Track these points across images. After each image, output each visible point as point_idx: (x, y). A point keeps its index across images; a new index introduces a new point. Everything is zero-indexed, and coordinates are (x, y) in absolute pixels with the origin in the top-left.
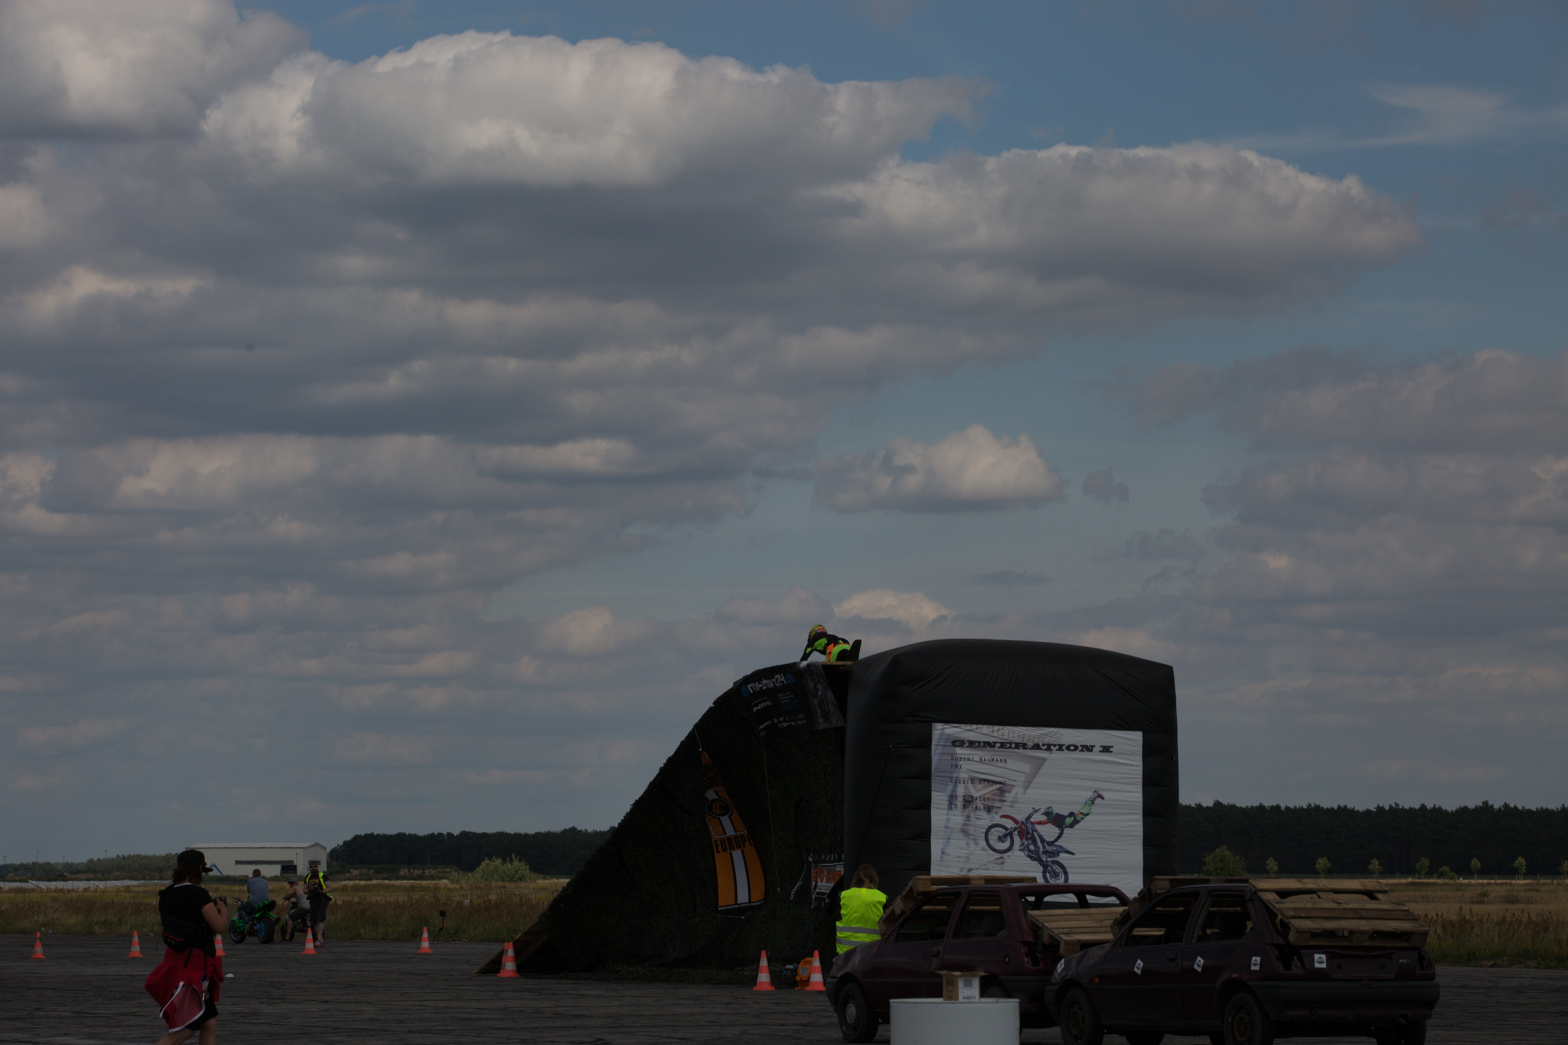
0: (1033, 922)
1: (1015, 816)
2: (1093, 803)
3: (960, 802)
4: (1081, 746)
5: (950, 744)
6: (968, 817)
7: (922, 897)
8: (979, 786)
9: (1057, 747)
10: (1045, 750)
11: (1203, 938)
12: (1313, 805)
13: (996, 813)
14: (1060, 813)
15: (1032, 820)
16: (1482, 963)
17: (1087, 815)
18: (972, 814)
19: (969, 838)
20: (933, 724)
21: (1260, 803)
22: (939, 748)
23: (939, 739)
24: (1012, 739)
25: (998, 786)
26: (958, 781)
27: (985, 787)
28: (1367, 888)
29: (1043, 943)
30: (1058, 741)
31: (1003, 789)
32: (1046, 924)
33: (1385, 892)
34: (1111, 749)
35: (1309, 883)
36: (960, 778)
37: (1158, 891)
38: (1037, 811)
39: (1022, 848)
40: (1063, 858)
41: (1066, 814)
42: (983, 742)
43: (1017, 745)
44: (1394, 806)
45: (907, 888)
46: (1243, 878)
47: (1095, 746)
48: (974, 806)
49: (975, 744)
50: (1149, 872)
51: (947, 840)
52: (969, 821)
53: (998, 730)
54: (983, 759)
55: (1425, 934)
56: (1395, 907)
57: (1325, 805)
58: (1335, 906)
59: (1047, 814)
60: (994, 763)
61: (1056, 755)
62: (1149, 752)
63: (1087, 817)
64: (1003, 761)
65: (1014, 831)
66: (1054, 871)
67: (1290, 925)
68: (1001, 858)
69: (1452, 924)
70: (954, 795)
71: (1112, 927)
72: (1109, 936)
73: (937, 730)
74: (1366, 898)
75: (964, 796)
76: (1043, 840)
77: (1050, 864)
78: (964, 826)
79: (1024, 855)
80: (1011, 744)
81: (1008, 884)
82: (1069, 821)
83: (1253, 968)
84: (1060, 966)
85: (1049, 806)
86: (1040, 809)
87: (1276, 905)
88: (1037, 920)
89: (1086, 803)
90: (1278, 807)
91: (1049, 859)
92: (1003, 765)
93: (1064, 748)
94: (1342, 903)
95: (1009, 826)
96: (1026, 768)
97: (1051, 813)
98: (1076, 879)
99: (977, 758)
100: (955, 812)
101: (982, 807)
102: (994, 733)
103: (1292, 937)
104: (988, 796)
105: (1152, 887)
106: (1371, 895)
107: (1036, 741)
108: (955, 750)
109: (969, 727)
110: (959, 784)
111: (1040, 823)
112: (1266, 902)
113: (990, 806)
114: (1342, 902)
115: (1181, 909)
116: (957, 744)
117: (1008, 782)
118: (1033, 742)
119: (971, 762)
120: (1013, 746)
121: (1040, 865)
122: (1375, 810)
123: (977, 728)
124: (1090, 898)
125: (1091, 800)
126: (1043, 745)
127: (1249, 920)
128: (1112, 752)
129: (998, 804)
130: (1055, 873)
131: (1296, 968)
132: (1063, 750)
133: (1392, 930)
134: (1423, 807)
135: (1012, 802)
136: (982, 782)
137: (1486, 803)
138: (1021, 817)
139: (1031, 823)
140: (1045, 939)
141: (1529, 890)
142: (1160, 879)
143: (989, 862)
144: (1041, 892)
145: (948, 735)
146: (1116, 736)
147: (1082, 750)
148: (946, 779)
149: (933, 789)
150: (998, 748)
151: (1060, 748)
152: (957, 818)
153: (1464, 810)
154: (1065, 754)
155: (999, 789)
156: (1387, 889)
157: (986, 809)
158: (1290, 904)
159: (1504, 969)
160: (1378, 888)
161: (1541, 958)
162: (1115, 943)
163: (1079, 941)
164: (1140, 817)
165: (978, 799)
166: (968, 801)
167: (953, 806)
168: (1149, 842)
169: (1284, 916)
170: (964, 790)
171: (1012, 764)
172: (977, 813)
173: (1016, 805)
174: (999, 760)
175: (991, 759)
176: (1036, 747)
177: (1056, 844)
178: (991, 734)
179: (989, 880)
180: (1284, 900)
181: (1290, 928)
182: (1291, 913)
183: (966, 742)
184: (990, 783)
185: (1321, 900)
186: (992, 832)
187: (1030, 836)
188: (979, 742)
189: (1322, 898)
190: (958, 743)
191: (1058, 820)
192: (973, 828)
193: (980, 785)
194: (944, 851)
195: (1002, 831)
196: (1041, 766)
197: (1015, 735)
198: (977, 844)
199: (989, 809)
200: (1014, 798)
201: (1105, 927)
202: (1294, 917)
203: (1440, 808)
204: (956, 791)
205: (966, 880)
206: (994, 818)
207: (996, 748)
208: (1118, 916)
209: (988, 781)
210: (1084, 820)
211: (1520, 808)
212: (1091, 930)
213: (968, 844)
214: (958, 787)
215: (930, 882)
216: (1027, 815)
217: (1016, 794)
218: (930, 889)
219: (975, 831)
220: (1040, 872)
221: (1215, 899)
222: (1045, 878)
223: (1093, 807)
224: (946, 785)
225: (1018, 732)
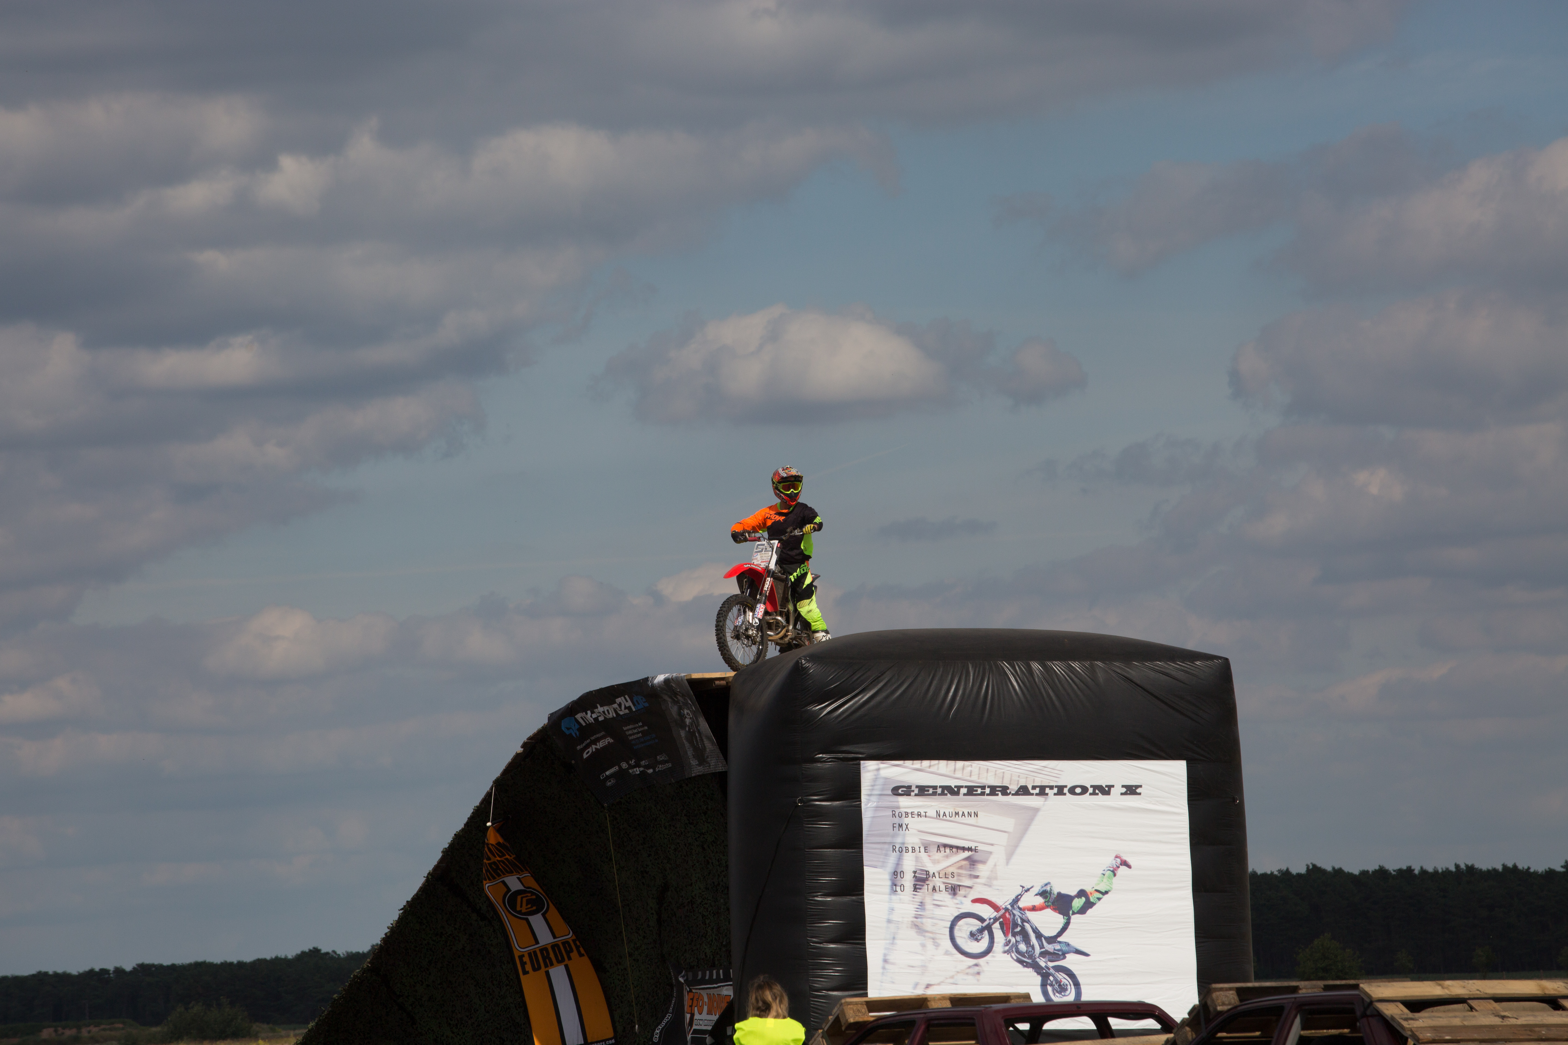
1: (994, 899)
2: (1115, 875)
3: (908, 881)
4: (1091, 786)
5: (890, 792)
6: (922, 904)
7: (854, 1032)
8: (937, 856)
9: (1055, 790)
10: (1037, 794)
13: (965, 896)
14: (1063, 892)
17: (1106, 893)
18: (928, 901)
19: (924, 936)
20: (862, 762)
22: (874, 798)
23: (873, 786)
24: (984, 781)
25: (967, 854)
26: (905, 849)
27: (947, 857)
28: (1547, 992)
30: (1056, 781)
31: (974, 857)
34: (1138, 791)
35: (1455, 988)
36: (908, 844)
37: (1219, 1008)
40: (1071, 961)
41: (1073, 893)
42: (940, 787)
43: (994, 791)
45: (831, 1018)
46: (1351, 982)
47: (1113, 786)
48: (931, 887)
49: (928, 791)
50: (1206, 978)
51: (891, 942)
52: (924, 909)
53: (964, 768)
54: (942, 814)
58: (1497, 1021)
59: (1043, 894)
60: (958, 819)
61: (1053, 801)
62: (1197, 791)
63: (1106, 897)
64: (973, 814)
65: (994, 923)
66: (1059, 982)
68: (976, 965)
70: (899, 871)
73: (869, 771)
74: (1546, 1008)
75: (915, 872)
77: (1052, 971)
78: (916, 918)
79: (1012, 960)
80: (983, 788)
81: (987, 1006)
82: (1078, 903)
85: (1046, 882)
86: (1032, 887)
87: (1405, 1023)
89: (1103, 874)
91: (1051, 964)
92: (972, 820)
93: (1066, 790)
94: (1508, 1017)
95: (985, 916)
96: (1009, 823)
97: (1051, 892)
98: (1091, 993)
99: (932, 813)
100: (901, 897)
101: (943, 887)
102: (957, 772)
104: (951, 870)
105: (1210, 1002)
106: (1553, 1002)
107: (1023, 782)
108: (898, 802)
109: (917, 764)
110: (906, 854)
111: (1034, 909)
112: (1389, 1019)
113: (954, 885)
114: (1509, 1015)
115: (1257, 1033)
116: (900, 791)
117: (981, 847)
118: (1018, 784)
119: (923, 819)
120: (988, 791)
121: (1036, 974)
124: (1116, 1023)
125: (1112, 869)
126: (1034, 788)
128: (1139, 793)
129: (967, 882)
130: (1060, 985)
132: (1065, 794)
135: (989, 878)
136: (942, 849)
138: (1003, 901)
142: (1223, 989)
143: (958, 972)
144: (1039, 1015)
145: (886, 778)
146: (1147, 769)
147: (1094, 794)
148: (886, 846)
149: (865, 863)
150: (965, 795)
151: (1060, 791)
152: (905, 906)
154: (1068, 800)
155: (968, 859)
157: (950, 891)
158: (1426, 1020)
164: (1188, 894)
165: (937, 875)
166: (921, 880)
167: (898, 889)
168: (1204, 930)
169: (1418, 1039)
170: (914, 863)
171: (984, 819)
172: (935, 898)
173: (995, 882)
174: (966, 814)
175: (954, 814)
176: (1023, 791)
177: (1059, 939)
178: (952, 774)
179: (958, 1001)
180: (1417, 1015)
182: (1429, 1035)
183: (913, 788)
184: (954, 850)
185: (1475, 1013)
186: (959, 926)
187: (1019, 929)
188: (935, 788)
189: (1476, 1010)
190: (902, 790)
191: (1061, 903)
192: (930, 920)
193: (939, 853)
194: (888, 957)
195: (975, 925)
196: (1031, 820)
197: (990, 774)
198: (937, 945)
199: (954, 890)
200: (992, 871)
204: (902, 865)
205: (922, 1002)
206: (962, 903)
207: (961, 796)
209: (951, 847)
210: (1102, 901)
213: (923, 946)
214: (905, 858)
215: (865, 1007)
216: (1014, 897)
217: (995, 865)
218: (866, 1019)
219: (934, 925)
220: (1038, 985)
221: (1310, 1016)
222: (1045, 993)
223: (1115, 880)
224: (886, 855)
225: (994, 769)
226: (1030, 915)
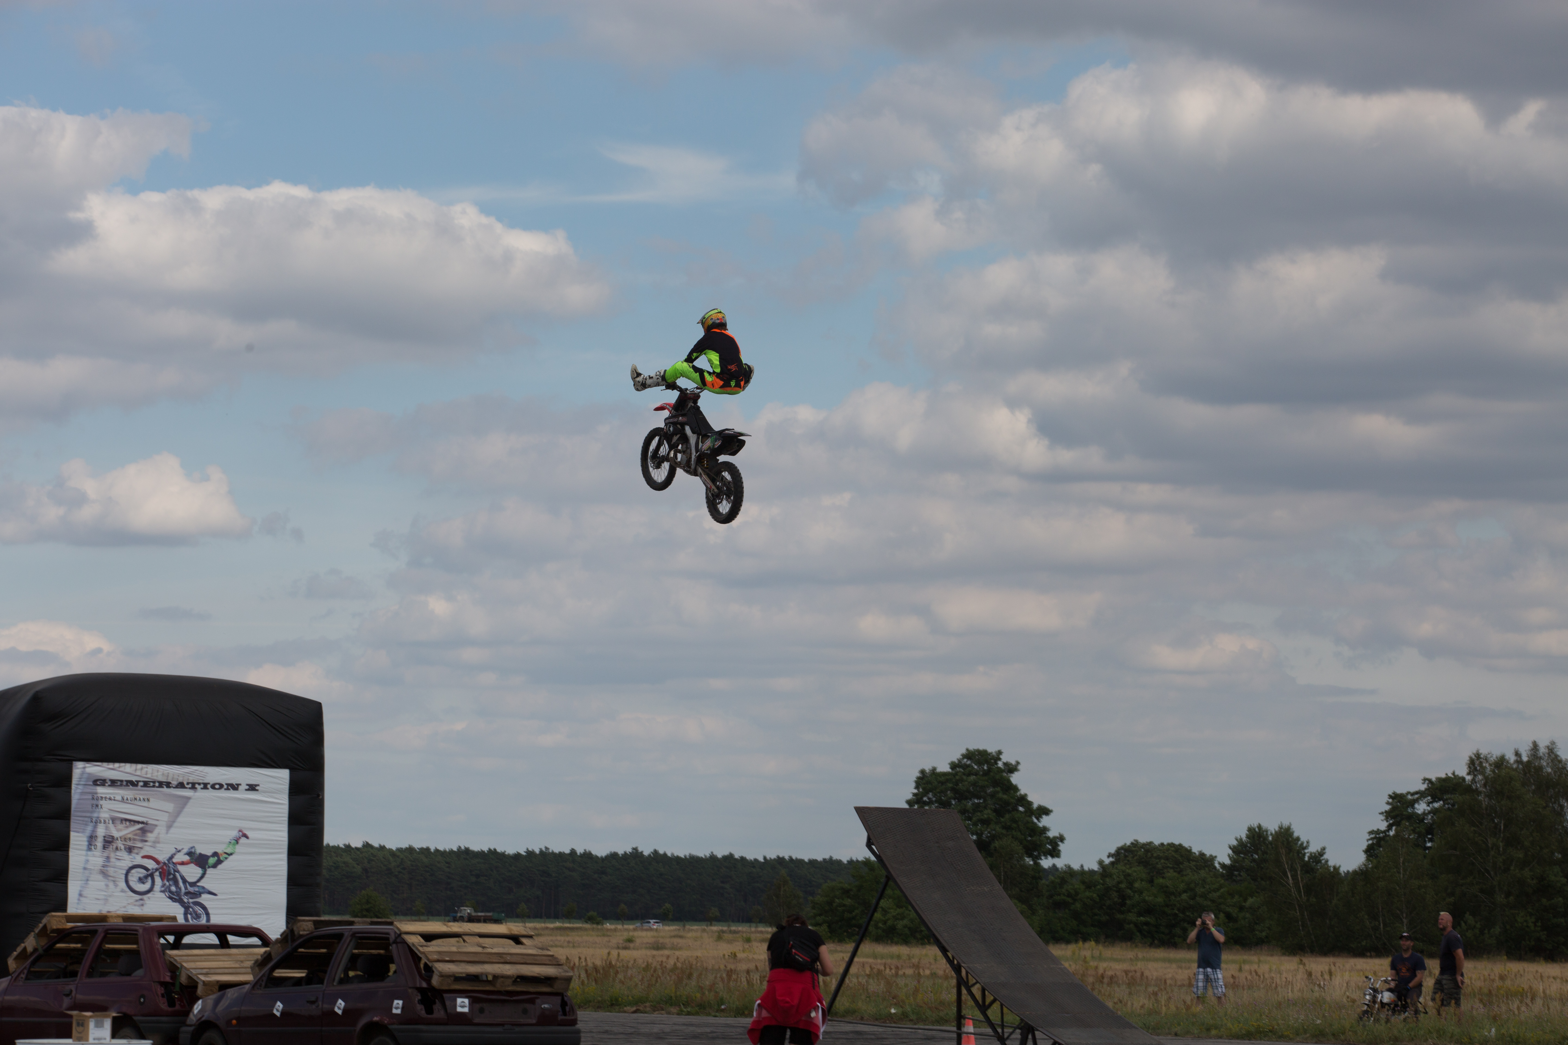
0: (171, 963)
1: (156, 856)
2: (237, 843)
3: (99, 843)
4: (226, 784)
5: (91, 783)
6: (108, 858)
7: (56, 935)
8: (120, 826)
9: (202, 786)
10: (190, 788)
11: (345, 980)
12: (463, 848)
13: (137, 854)
14: (203, 853)
15: (174, 860)
16: (625, 1008)
17: (231, 854)
18: (112, 855)
19: (108, 879)
20: (74, 762)
21: (409, 845)
22: (80, 787)
23: (80, 778)
24: (155, 778)
25: (141, 826)
26: (99, 821)
27: (127, 827)
28: (513, 932)
29: (180, 983)
30: (203, 780)
31: (145, 828)
32: (185, 964)
33: (530, 937)
34: (257, 788)
35: (455, 927)
36: (101, 818)
37: (301, 933)
38: (179, 851)
39: (163, 889)
40: (205, 899)
41: (209, 854)
42: (126, 781)
43: (161, 784)
44: (544, 849)
45: (41, 925)
46: (388, 920)
47: (240, 784)
48: (114, 847)
49: (117, 783)
50: (293, 911)
51: (85, 882)
52: (109, 862)
53: (142, 769)
54: (125, 798)
55: (569, 980)
56: (540, 952)
57: (475, 847)
58: (479, 950)
59: (190, 854)
60: (136, 802)
61: (200, 793)
62: (295, 789)
63: (231, 858)
64: (146, 800)
65: (155, 872)
66: (196, 912)
67: (434, 969)
68: (141, 900)
69: (596, 969)
70: (94, 835)
71: (252, 968)
72: (249, 978)
73: (78, 768)
74: (511, 942)
75: (104, 837)
76: (185, 881)
77: (191, 905)
78: (103, 867)
79: (165, 896)
80: (154, 782)
81: (147, 923)
82: (212, 861)
83: (395, 1011)
84: (197, 1007)
85: (192, 845)
86: (183, 849)
87: (421, 949)
88: (176, 960)
89: (230, 842)
90: (428, 849)
91: (191, 900)
92: (145, 804)
93: (209, 786)
94: (487, 948)
95: (150, 867)
96: (170, 807)
97: (194, 853)
98: (217, 919)
99: (119, 798)
100: (94, 853)
101: (123, 847)
102: (137, 771)
103: (435, 981)
104: (130, 836)
105: (295, 929)
106: (516, 939)
107: (181, 780)
108: (96, 790)
109: (111, 765)
110: (99, 824)
111: (183, 863)
112: (411, 945)
113: (130, 846)
114: (488, 946)
115: (324, 951)
116: (98, 783)
117: (150, 822)
118: (177, 781)
119: (113, 802)
120: (157, 784)
121: (180, 906)
122: (524, 854)
123: (119, 767)
124: (232, 939)
125: (235, 839)
126: (188, 784)
127: (393, 962)
128: (257, 790)
129: (139, 845)
130: (196, 914)
131: (438, 1013)
132: (208, 789)
133: (536, 975)
134: (573, 852)
135: (154, 842)
136: (124, 822)
137: (635, 849)
138: (163, 857)
139: (173, 863)
140: (183, 979)
141: (674, 936)
142: (304, 921)
143: (129, 904)
144: (181, 932)
145: (89, 774)
146: (262, 774)
147: (227, 789)
148: (86, 819)
149: (72, 829)
150: (142, 786)
151: (205, 786)
152: (96, 858)
153: (614, 856)
154: (210, 793)
155: (140, 829)
156: (533, 934)
157: (128, 850)
158: (434, 947)
159: (646, 1015)
160: (524, 933)
161: (683, 1004)
162: (255, 985)
163: (218, 982)
164: (284, 856)
165: (119, 839)
166: (109, 841)
167: (93, 847)
168: (293, 881)
169: (428, 959)
170: (104, 831)
171: (154, 803)
172: (117, 854)
173: (158, 845)
174: (142, 799)
175: (133, 798)
176: (181, 785)
177: (198, 884)
178: (134, 773)
179: (128, 918)
180: (429, 943)
181: (433, 972)
182: (436, 957)
183: (108, 781)
184: (132, 823)
185: (466, 944)
186: (132, 873)
187: (171, 876)
188: (122, 781)
189: (467, 942)
190: (100, 782)
191: (201, 861)
192: (112, 869)
193: (122, 825)
194: (82, 893)
195: (142, 873)
196: (185, 804)
197: (159, 773)
198: (116, 886)
199: (130, 850)
200: (156, 838)
201: (246, 968)
202: (438, 961)
203: (590, 853)
204: (96, 831)
205: (102, 918)
206: (135, 858)
207: (139, 787)
208: (259, 957)
209: (130, 821)
210: (228, 860)
211: (669, 855)
212: (230, 971)
213: (107, 886)
214: (99, 827)
215: (65, 919)
216: (169, 855)
217: (159, 834)
218: (64, 927)
219: (115, 872)
220: (181, 914)
221: (359, 941)
222: (186, 919)
223: (237, 846)
224: (86, 825)
225: (162, 770)
226: (180, 868)
